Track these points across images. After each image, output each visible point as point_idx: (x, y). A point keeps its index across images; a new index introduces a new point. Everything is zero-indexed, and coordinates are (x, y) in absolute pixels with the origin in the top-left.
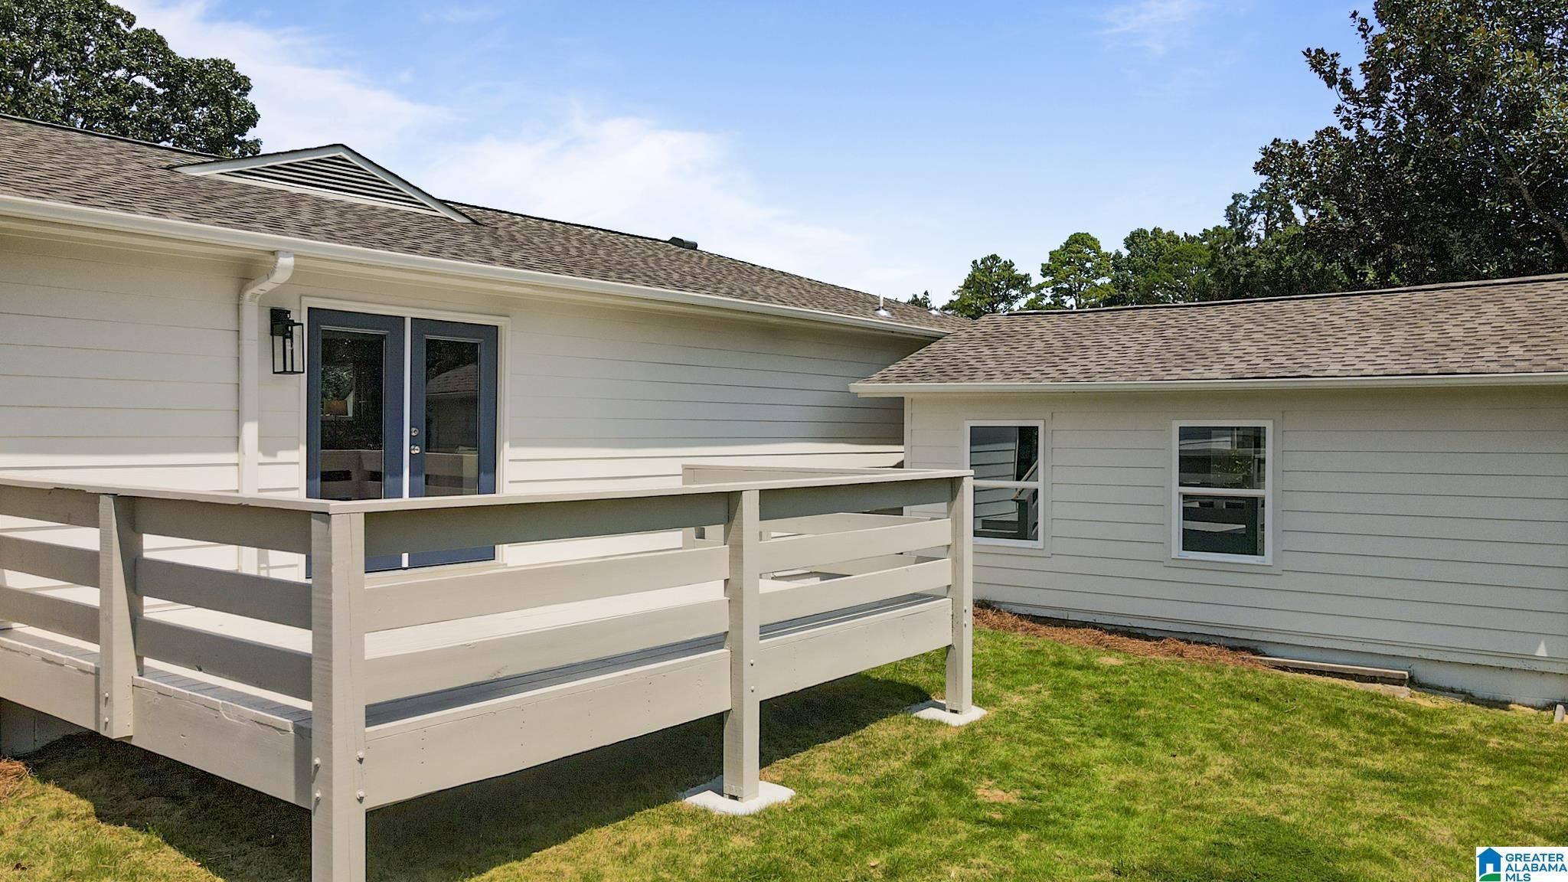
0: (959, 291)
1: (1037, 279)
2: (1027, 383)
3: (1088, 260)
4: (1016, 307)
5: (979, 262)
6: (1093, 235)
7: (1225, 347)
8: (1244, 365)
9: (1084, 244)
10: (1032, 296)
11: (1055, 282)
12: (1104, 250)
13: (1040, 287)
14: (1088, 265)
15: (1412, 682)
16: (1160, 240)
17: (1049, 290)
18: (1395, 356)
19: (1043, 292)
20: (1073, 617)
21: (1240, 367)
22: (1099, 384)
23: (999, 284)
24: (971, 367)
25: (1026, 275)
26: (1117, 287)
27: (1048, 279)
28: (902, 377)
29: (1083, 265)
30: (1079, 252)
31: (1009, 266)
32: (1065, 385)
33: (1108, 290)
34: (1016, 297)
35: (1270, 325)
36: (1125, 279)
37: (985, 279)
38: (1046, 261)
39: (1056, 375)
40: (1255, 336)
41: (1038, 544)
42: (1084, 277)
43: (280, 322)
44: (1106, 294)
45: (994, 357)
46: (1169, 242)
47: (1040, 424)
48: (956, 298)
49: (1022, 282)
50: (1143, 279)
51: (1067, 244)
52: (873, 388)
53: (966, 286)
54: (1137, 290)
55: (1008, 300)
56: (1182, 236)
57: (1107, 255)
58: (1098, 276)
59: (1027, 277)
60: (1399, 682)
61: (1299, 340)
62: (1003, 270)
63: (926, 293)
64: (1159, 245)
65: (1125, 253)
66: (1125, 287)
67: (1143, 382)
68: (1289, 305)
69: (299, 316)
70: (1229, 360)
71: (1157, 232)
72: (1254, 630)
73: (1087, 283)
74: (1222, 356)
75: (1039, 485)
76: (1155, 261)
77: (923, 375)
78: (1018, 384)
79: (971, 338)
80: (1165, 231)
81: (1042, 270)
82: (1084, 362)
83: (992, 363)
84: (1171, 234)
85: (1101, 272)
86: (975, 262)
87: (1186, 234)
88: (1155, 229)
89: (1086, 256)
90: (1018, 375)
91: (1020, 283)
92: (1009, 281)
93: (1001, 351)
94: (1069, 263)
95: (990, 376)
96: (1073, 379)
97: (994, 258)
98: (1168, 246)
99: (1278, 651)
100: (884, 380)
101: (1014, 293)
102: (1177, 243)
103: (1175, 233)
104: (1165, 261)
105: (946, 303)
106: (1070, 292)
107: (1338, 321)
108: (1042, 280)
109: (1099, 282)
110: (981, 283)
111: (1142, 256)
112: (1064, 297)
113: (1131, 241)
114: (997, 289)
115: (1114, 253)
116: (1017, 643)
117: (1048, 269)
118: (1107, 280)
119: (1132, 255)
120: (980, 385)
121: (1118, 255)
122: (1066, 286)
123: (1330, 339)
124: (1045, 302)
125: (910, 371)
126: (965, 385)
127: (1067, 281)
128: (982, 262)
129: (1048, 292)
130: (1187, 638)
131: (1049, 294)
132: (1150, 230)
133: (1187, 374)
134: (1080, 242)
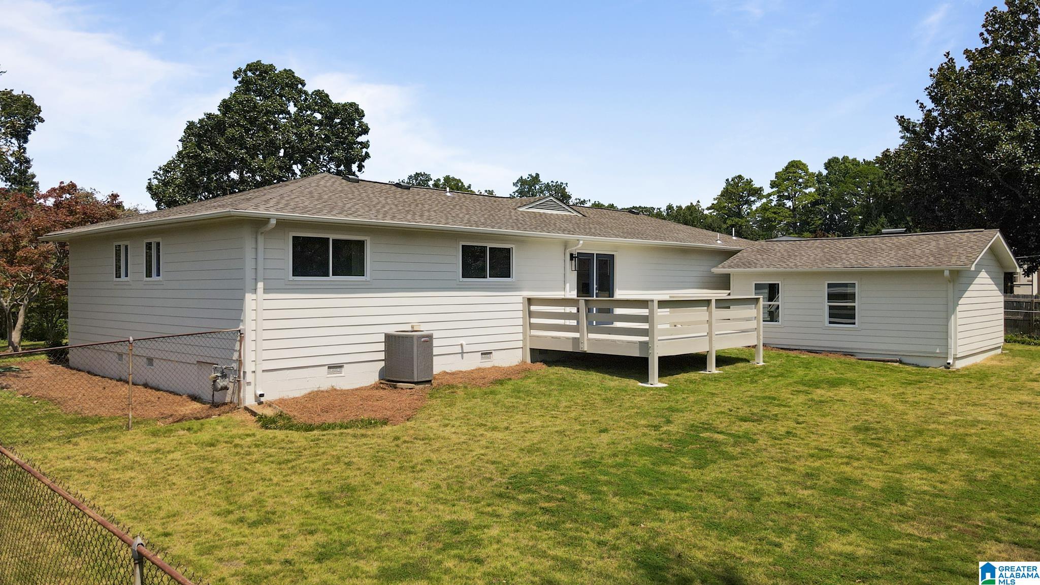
0: (717, 198)
1: (767, 190)
2: (775, 269)
3: (801, 177)
4: (754, 207)
5: (730, 180)
6: (804, 162)
7: (844, 256)
8: (848, 263)
9: (798, 167)
10: (764, 200)
11: (778, 192)
12: (810, 171)
13: (769, 195)
14: (801, 180)
15: (900, 362)
16: (847, 164)
17: (776, 196)
18: (896, 260)
19: (771, 198)
20: (792, 347)
21: (847, 263)
22: (800, 269)
23: (743, 193)
24: (754, 263)
25: (760, 188)
26: (819, 195)
27: (775, 189)
28: (730, 267)
29: (797, 181)
30: (794, 173)
31: (749, 182)
32: (788, 270)
33: (813, 196)
34: (754, 201)
35: (861, 248)
36: (824, 189)
37: (734, 191)
38: (773, 178)
39: (785, 266)
40: (855, 252)
41: (780, 323)
42: (798, 188)
43: (572, 257)
44: (812, 199)
45: (763, 259)
46: (853, 165)
47: (780, 283)
48: (715, 202)
49: (758, 192)
50: (836, 189)
51: (787, 168)
52: (719, 270)
53: (722, 195)
54: (832, 196)
55: (749, 203)
56: (861, 161)
57: (813, 174)
58: (806, 187)
59: (761, 189)
60: (896, 362)
61: (869, 254)
62: (746, 185)
63: (698, 202)
64: (847, 167)
65: (825, 172)
66: (825, 194)
67: (815, 269)
68: (870, 240)
70: (844, 261)
71: (845, 159)
72: (852, 349)
73: (800, 192)
74: (842, 259)
75: (779, 303)
76: (844, 177)
77: (738, 266)
78: (771, 269)
79: (753, 251)
80: (851, 158)
81: (771, 184)
82: (795, 261)
83: (762, 262)
84: (854, 160)
85: (808, 185)
86: (727, 180)
87: (864, 160)
88: (844, 157)
89: (799, 175)
90: (772, 266)
91: (756, 193)
92: (750, 191)
93: (765, 257)
94: (788, 179)
95: (762, 267)
96: (791, 268)
97: (740, 177)
98: (852, 167)
99: (860, 355)
100: (723, 267)
101: (753, 199)
102: (859, 165)
103: (857, 159)
104: (851, 177)
105: (710, 205)
106: (788, 198)
107: (884, 247)
108: (771, 191)
109: (807, 191)
110: (732, 193)
111: (835, 174)
112: (785, 201)
113: (829, 165)
114: (742, 197)
115: (817, 173)
116: (773, 353)
117: (774, 183)
118: (812, 190)
119: (829, 174)
120: (759, 269)
121: (820, 174)
122: (786, 194)
123: (879, 254)
124: (773, 204)
125: (732, 264)
126: (753, 269)
127: (787, 191)
128: (732, 180)
129: (774, 198)
130: (830, 352)
131: (775, 200)
132: (840, 157)
133: (829, 266)
134: (795, 167)
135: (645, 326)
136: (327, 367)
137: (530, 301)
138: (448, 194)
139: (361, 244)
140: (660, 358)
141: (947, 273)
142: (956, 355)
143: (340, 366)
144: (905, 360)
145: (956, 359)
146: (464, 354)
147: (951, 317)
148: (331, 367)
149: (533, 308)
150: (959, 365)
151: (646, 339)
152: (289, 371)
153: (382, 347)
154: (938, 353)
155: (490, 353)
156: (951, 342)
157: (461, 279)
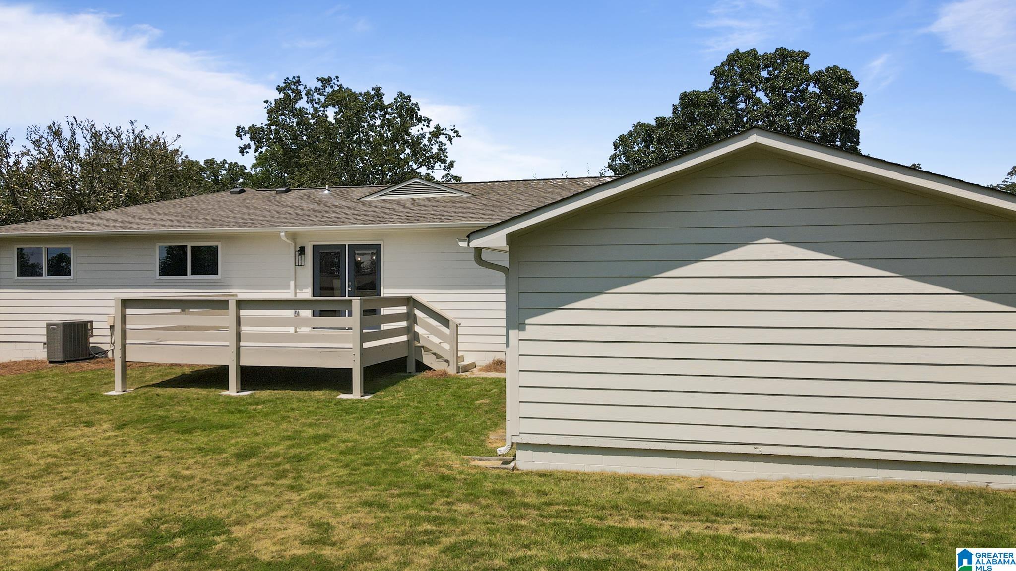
43: (302, 250)
69: (309, 248)
138: (326, 192)
157: (158, 277)
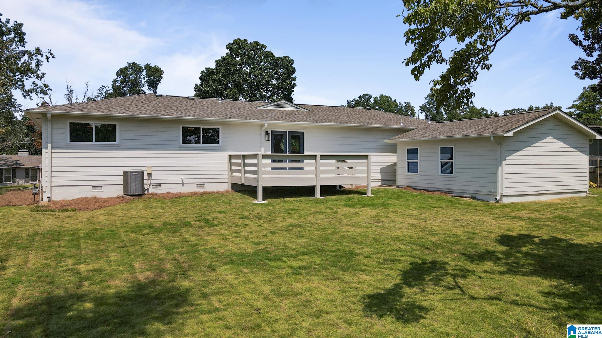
15: (474, 198)
22: (423, 139)
24: (409, 136)
28: (395, 139)
39: (419, 137)
41: (418, 173)
43: (267, 133)
45: (416, 134)
47: (418, 148)
52: (389, 141)
67: (430, 138)
69: (270, 132)
72: (449, 189)
75: (418, 161)
83: (413, 135)
99: (455, 193)
100: (392, 139)
125: (398, 137)
130: (439, 191)
135: (256, 169)
136: (92, 186)
137: (230, 157)
139: (114, 126)
140: (263, 187)
141: (492, 138)
142: (502, 193)
143: (100, 186)
144: (478, 197)
145: (502, 196)
146: (184, 184)
147: (499, 168)
148: (94, 186)
149: (233, 161)
150: (506, 201)
151: (256, 176)
152: (68, 187)
153: (122, 178)
154: (493, 192)
155: (204, 184)
156: (499, 185)
157: (181, 144)
